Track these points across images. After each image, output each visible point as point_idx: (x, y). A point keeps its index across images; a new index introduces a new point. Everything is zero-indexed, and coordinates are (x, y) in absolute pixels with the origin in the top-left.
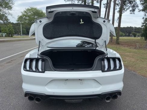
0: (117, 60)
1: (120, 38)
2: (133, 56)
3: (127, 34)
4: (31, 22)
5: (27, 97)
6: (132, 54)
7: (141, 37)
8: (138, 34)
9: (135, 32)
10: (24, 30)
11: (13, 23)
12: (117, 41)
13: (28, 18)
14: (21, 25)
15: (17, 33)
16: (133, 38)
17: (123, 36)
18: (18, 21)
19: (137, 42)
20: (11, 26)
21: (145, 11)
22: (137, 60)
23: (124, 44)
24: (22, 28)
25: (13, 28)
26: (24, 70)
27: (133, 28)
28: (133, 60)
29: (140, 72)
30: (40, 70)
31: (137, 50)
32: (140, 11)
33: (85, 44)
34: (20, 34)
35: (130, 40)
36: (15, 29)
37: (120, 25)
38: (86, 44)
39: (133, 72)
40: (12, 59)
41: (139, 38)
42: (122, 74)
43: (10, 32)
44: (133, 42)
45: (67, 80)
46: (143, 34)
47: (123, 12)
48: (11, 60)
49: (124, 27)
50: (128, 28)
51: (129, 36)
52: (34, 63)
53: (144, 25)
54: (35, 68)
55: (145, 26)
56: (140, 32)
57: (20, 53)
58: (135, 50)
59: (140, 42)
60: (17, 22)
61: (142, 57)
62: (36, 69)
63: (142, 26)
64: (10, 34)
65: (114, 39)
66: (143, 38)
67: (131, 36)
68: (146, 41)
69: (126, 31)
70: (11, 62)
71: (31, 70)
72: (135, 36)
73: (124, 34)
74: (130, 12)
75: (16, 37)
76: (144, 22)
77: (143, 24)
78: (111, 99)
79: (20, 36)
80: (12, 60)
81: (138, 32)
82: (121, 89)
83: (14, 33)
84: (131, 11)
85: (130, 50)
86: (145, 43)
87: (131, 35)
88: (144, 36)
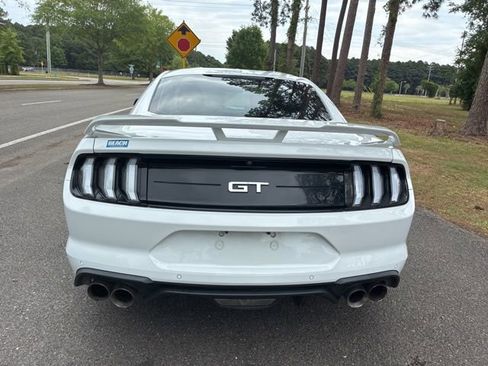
0: (393, 170)
1: (386, 97)
2: (427, 161)
3: (408, 86)
4: (83, 23)
5: (84, 288)
6: (421, 152)
7: (452, 96)
8: (441, 88)
9: (432, 79)
10: (59, 50)
11: (17, 27)
12: (375, 108)
13: (72, 9)
14: (48, 35)
15: (34, 61)
16: (424, 99)
17: (394, 93)
18: (37, 18)
19: (439, 115)
20: (14, 34)
21: (471, 11)
22: (440, 173)
23: (397, 119)
24: (52, 44)
25: (19, 44)
26: (74, 195)
27: (427, 65)
28: (426, 173)
29: (449, 211)
30: (133, 196)
31: (436, 141)
32: (454, 10)
33: (276, 111)
34: (45, 66)
35: (415, 104)
36: (26, 47)
37: (389, 55)
38: (279, 113)
39: (426, 211)
40: (19, 154)
41: (445, 101)
42: (406, 219)
43: (9, 58)
44: (427, 112)
45: (224, 233)
46: (459, 88)
47: (400, 11)
48: (16, 155)
49: (399, 62)
50: (410, 64)
51: (412, 92)
52: (110, 171)
53: (466, 57)
54: (115, 190)
55: (465, 61)
56: (449, 83)
57: (48, 131)
58: (430, 141)
59: (447, 113)
60: (33, 24)
61: (454, 164)
62: (118, 193)
63: (458, 62)
64: (7, 65)
65: (366, 101)
66: (458, 102)
67: (420, 93)
68: (467, 113)
69: (405, 76)
70: (17, 161)
71: (98, 194)
72: (431, 94)
73: (396, 86)
74: (424, 11)
75: (29, 77)
76: (467, 50)
77: (462, 53)
78: (365, 299)
79: (42, 74)
80: (19, 158)
81: (443, 82)
82: (399, 269)
83: (24, 61)
84: (426, 7)
85: (416, 139)
86: (463, 117)
87: (419, 88)
88: (461, 96)
